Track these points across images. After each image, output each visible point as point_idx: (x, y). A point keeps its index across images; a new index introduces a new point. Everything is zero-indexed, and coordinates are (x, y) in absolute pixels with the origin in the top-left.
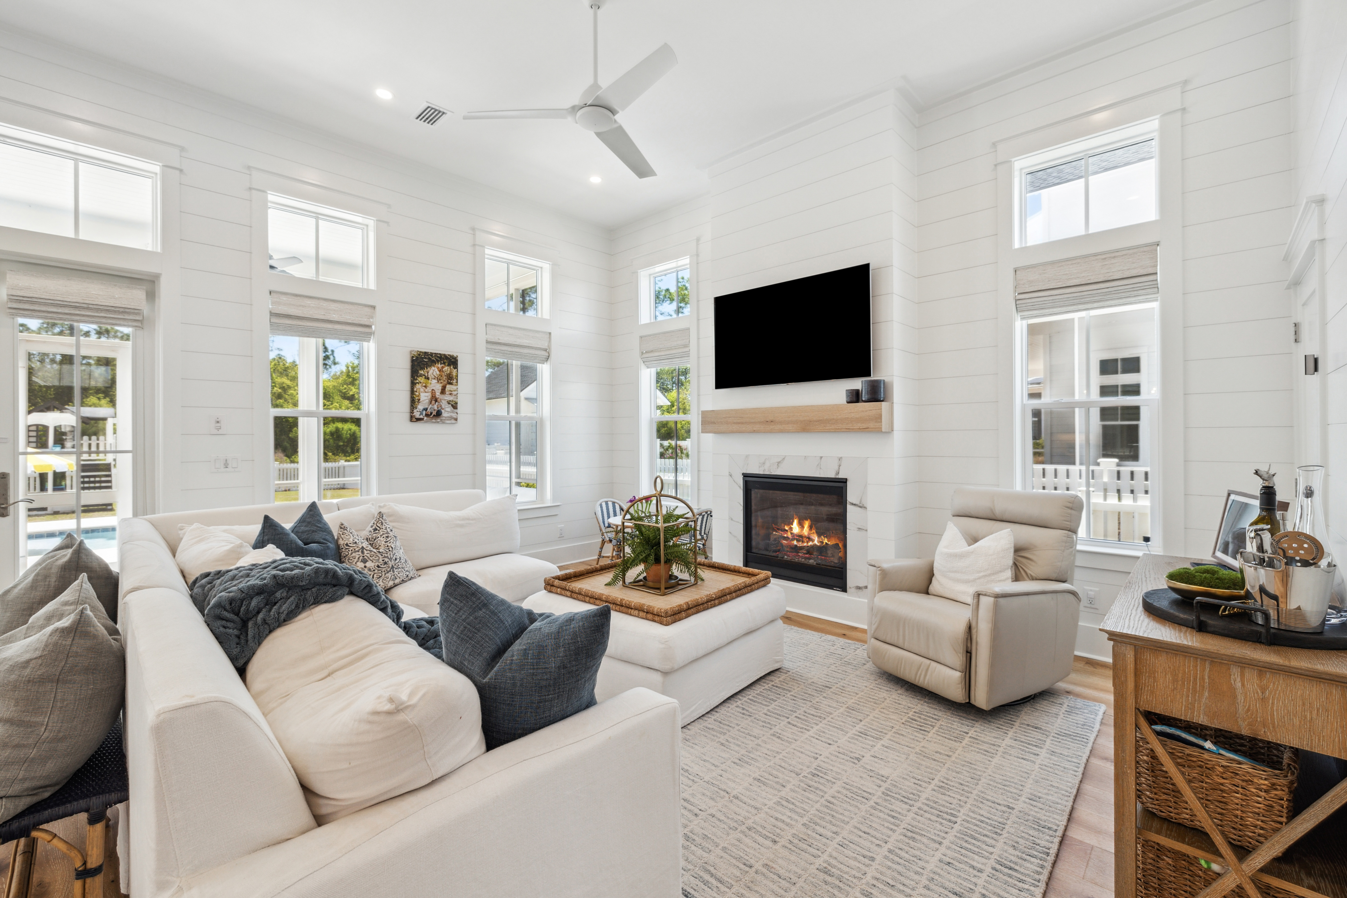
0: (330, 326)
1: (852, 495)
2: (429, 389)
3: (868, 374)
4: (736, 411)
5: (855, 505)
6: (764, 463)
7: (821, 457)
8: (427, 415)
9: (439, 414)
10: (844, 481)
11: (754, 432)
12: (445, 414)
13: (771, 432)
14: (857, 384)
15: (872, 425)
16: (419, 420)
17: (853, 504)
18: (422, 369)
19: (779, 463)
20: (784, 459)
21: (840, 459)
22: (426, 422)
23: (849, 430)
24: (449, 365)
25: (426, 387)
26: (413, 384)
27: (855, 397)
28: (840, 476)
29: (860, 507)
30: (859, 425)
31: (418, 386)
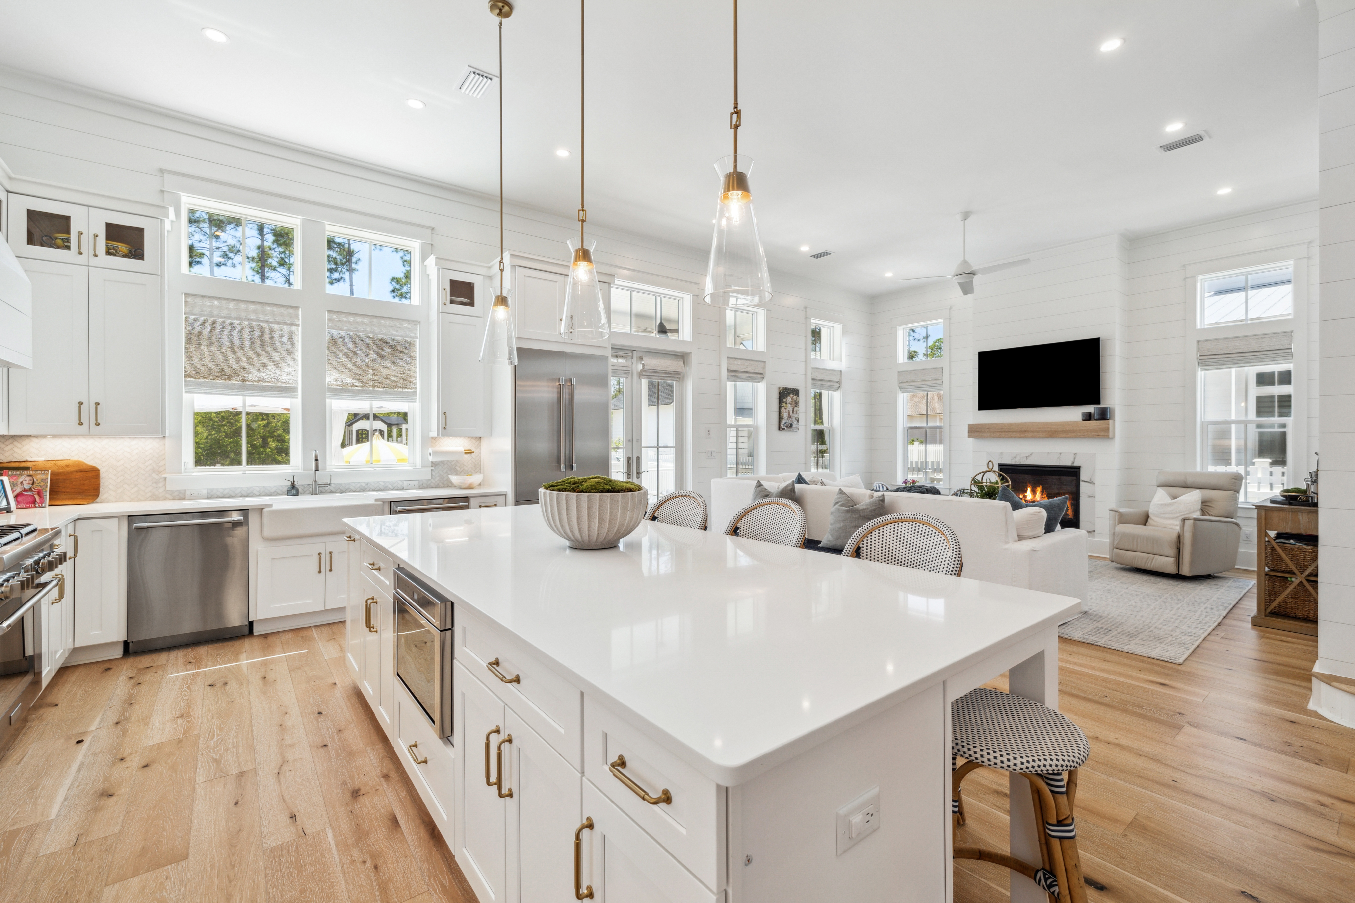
0: (747, 375)
1: (1083, 476)
2: (787, 411)
3: (1099, 403)
4: (997, 424)
5: (1086, 482)
6: (1015, 457)
7: (1061, 453)
8: (786, 426)
9: (791, 426)
10: (1078, 468)
11: (1012, 437)
12: (794, 426)
13: (1025, 437)
14: (1090, 409)
15: (1102, 434)
16: (783, 429)
17: (1084, 481)
18: (785, 398)
19: (1027, 457)
20: (1031, 454)
21: (1075, 454)
22: (786, 431)
23: (1085, 437)
24: (796, 395)
25: (786, 409)
26: (780, 408)
27: (1088, 417)
28: (1075, 465)
29: (1090, 483)
30: (1093, 434)
31: (783, 409)
